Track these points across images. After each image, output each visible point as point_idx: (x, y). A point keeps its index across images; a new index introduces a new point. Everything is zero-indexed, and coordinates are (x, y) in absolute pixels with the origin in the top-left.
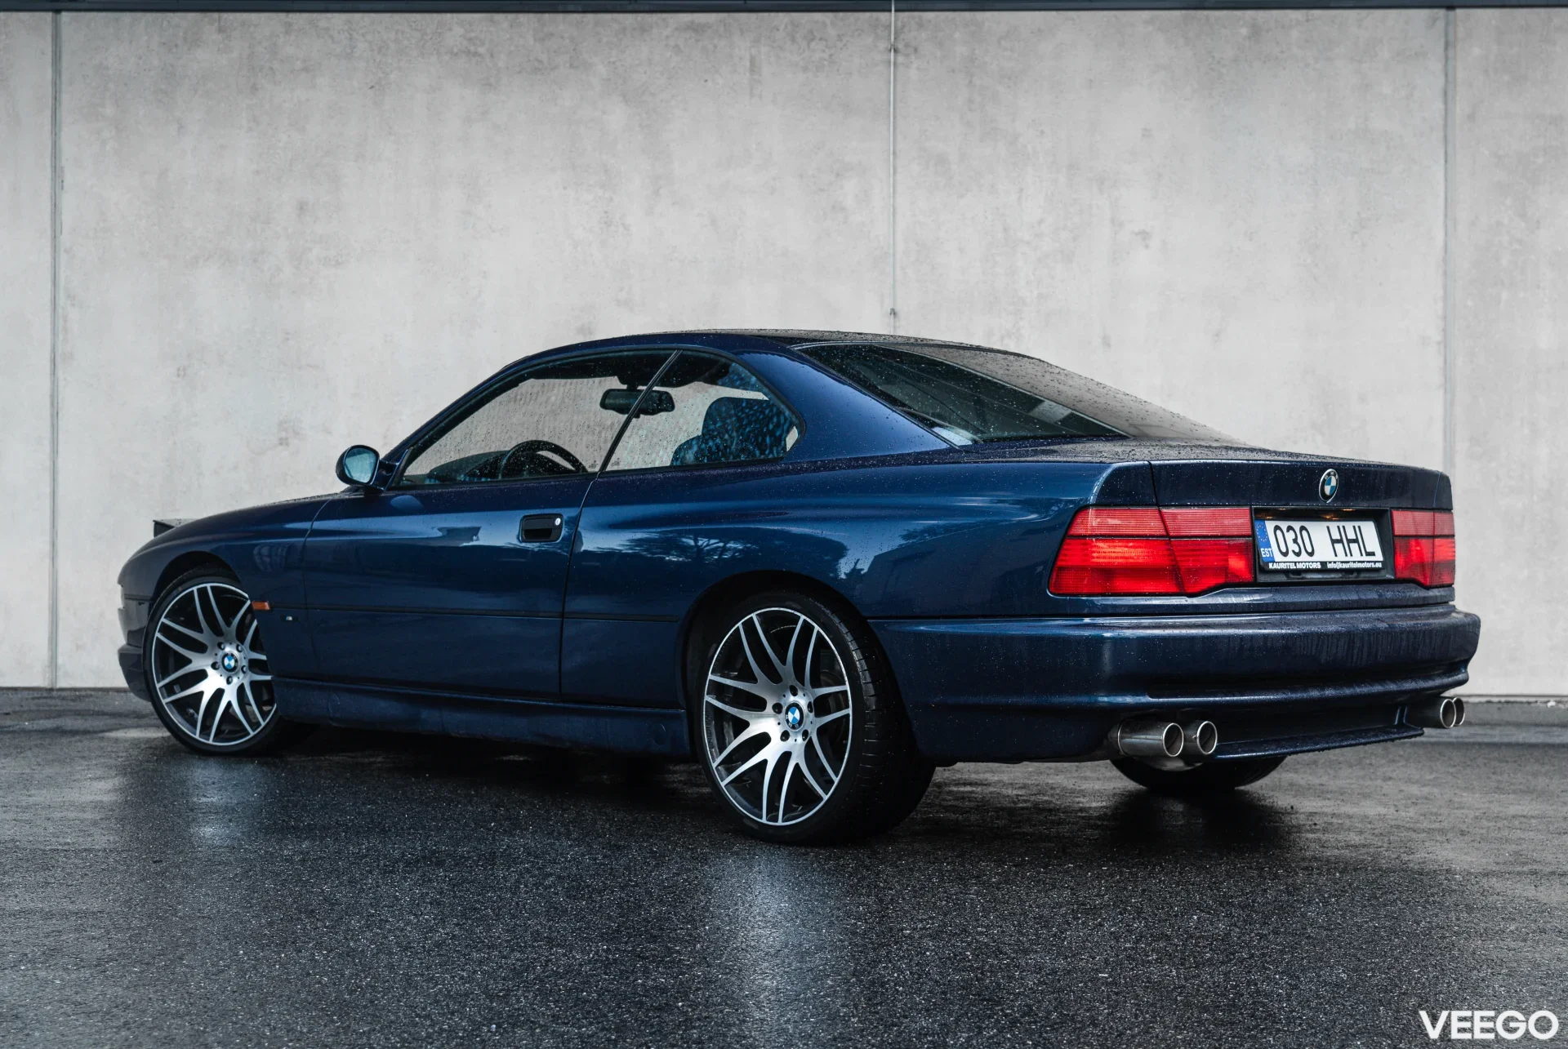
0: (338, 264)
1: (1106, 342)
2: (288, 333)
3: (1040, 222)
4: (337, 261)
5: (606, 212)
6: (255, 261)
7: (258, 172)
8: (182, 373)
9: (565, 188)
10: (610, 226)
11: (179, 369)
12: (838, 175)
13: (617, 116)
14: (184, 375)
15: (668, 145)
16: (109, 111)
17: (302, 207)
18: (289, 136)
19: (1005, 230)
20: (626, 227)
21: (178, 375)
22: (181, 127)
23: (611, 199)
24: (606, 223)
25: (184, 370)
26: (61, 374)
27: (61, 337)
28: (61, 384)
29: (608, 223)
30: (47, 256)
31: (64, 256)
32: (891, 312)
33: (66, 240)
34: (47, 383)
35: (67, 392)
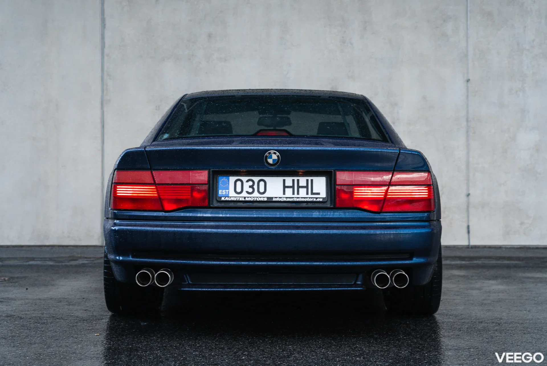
0: (226, 60)
5: (343, 37)
6: (190, 59)
7: (190, 20)
9: (325, 27)
11: (156, 107)
12: (444, 21)
15: (370, 8)
17: (210, 36)
18: (204, 5)
19: (518, 44)
20: (351, 44)
21: (156, 109)
23: (345, 32)
24: (342, 42)
25: (159, 107)
26: (105, 109)
27: (105, 93)
28: (105, 113)
29: (344, 42)
30: (99, 57)
31: (106, 58)
32: (468, 81)
33: (106, 50)
34: (99, 113)
35: (108, 117)
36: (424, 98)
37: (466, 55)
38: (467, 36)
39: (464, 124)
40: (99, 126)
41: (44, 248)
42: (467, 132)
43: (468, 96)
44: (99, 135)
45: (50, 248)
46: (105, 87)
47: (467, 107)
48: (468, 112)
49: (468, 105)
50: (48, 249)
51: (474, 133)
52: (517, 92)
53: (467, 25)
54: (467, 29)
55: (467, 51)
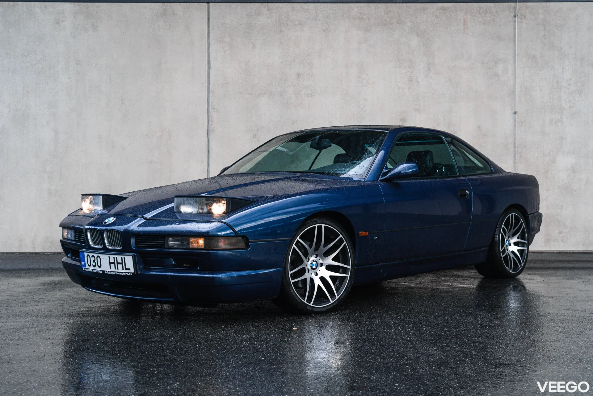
0: (312, 96)
2: (294, 122)
3: (570, 80)
4: (312, 95)
5: (410, 77)
6: (282, 95)
7: (282, 62)
8: (254, 136)
9: (395, 68)
10: (412, 82)
11: (253, 135)
12: (496, 63)
13: (414, 41)
15: (433, 52)
16: (227, 39)
17: (299, 75)
18: (294, 49)
19: (557, 82)
20: (418, 82)
21: (253, 137)
22: (254, 46)
23: (412, 72)
24: (410, 81)
25: (256, 135)
26: (210, 137)
27: (210, 123)
28: (210, 140)
30: (205, 94)
31: (211, 94)
32: (515, 113)
33: (211, 87)
34: (205, 140)
35: (212, 144)
36: (479, 127)
37: (514, 92)
38: (515, 75)
39: (512, 149)
40: (206, 151)
42: (515, 156)
43: (515, 126)
44: (206, 159)
46: (210, 117)
47: (515, 135)
48: (515, 139)
49: (515, 133)
51: (521, 157)
52: (556, 122)
53: (515, 67)
54: (515, 70)
55: (515, 88)
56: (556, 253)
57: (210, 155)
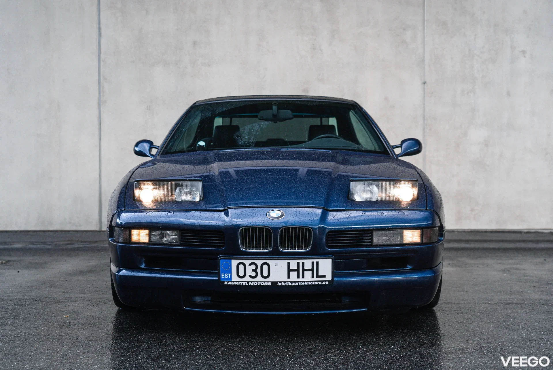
0: (209, 65)
1: (509, 94)
3: (483, 47)
5: (313, 44)
6: (177, 64)
7: (177, 30)
8: (148, 108)
9: (297, 35)
11: (147, 107)
12: (404, 29)
13: (318, 7)
14: (150, 109)
15: (337, 18)
16: (119, 5)
17: (195, 43)
18: (189, 15)
19: (469, 50)
20: (321, 50)
21: (147, 109)
22: (147, 12)
23: (315, 39)
25: (150, 107)
26: (102, 109)
27: (101, 94)
28: (102, 112)
29: (314, 49)
30: (96, 63)
31: (102, 63)
32: (425, 83)
33: (103, 56)
34: (96, 112)
35: (104, 116)
36: (386, 99)
37: (423, 61)
38: (424, 42)
39: (421, 121)
40: (97, 123)
41: (47, 234)
42: (424, 129)
43: (424, 97)
44: (97, 132)
45: (53, 233)
47: (424, 107)
48: (424, 111)
49: (424, 105)
50: (51, 234)
51: (430, 130)
52: (468, 93)
53: (424, 33)
54: (424, 37)
55: (424, 57)
56: (468, 232)
57: (102, 128)
